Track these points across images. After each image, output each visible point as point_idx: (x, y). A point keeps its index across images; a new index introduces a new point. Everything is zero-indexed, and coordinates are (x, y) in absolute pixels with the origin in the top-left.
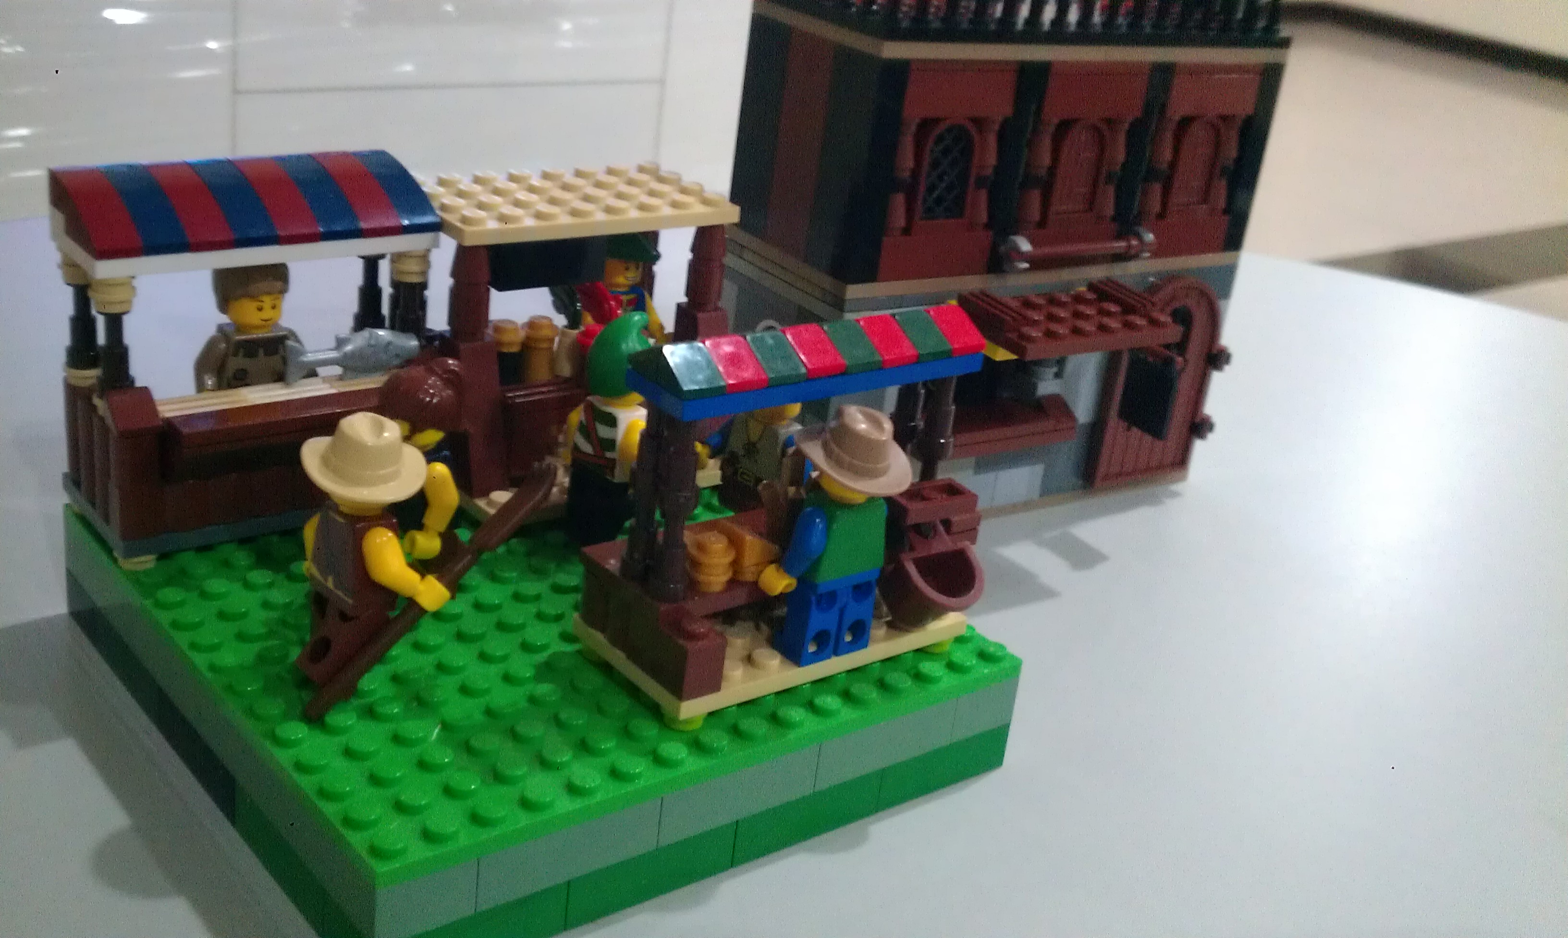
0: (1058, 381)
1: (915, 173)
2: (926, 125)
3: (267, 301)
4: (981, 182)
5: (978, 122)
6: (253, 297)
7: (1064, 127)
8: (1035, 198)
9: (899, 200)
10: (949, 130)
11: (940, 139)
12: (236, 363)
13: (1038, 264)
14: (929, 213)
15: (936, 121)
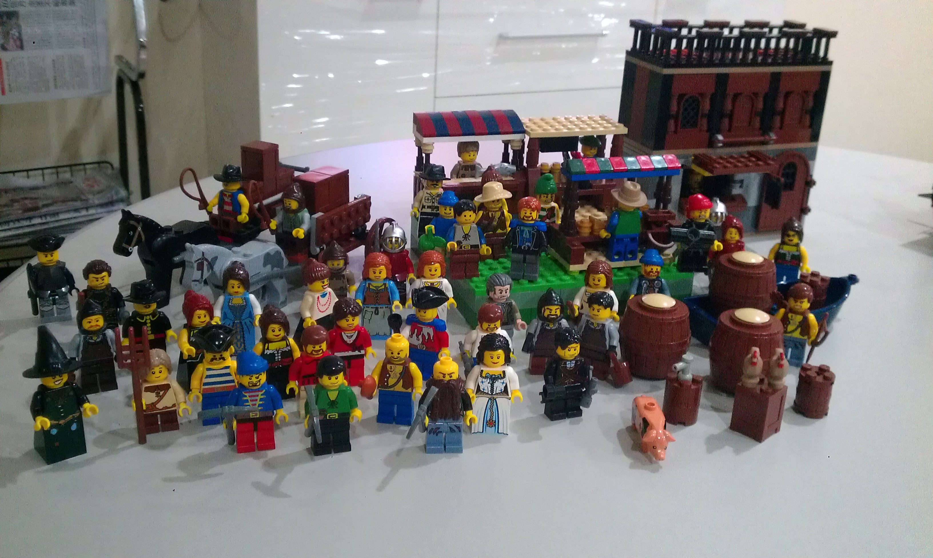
0: (741, 189)
1: (678, 112)
2: (681, 96)
3: (472, 153)
4: (703, 115)
5: (702, 95)
6: (468, 152)
7: (736, 96)
8: (726, 121)
9: (672, 122)
10: (691, 97)
11: (687, 101)
12: (461, 172)
13: (726, 145)
14: (684, 126)
15: (685, 95)
